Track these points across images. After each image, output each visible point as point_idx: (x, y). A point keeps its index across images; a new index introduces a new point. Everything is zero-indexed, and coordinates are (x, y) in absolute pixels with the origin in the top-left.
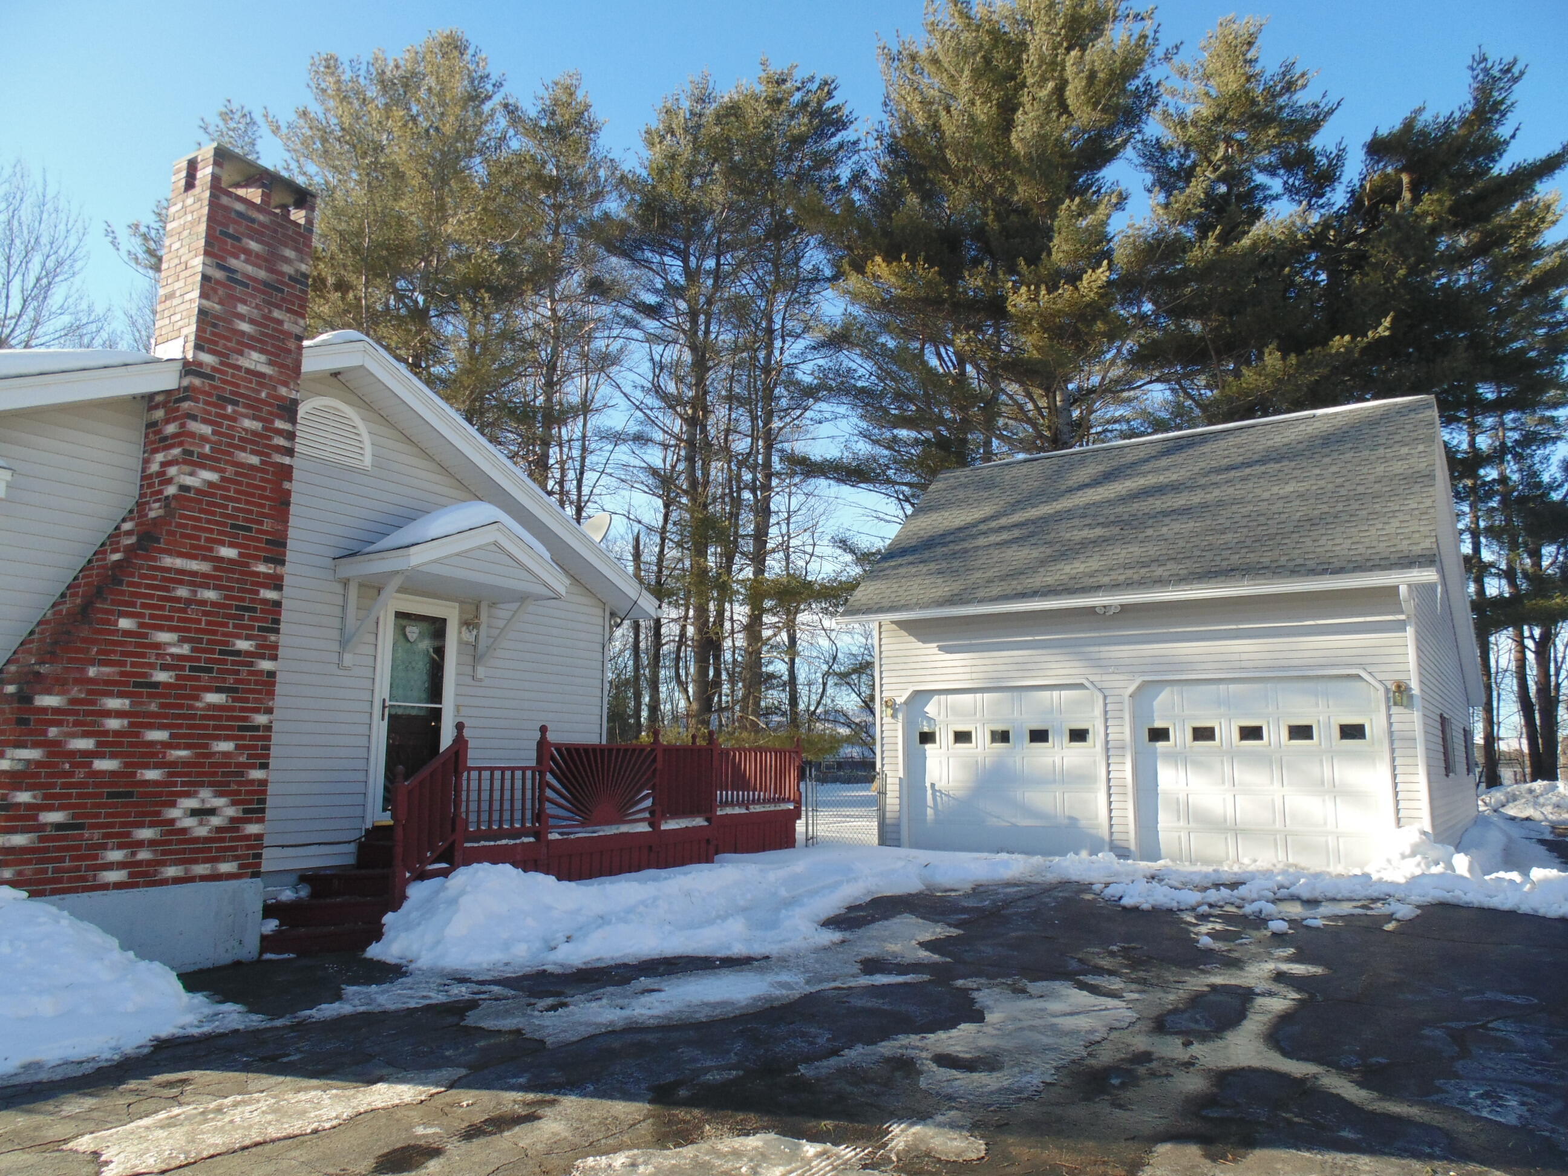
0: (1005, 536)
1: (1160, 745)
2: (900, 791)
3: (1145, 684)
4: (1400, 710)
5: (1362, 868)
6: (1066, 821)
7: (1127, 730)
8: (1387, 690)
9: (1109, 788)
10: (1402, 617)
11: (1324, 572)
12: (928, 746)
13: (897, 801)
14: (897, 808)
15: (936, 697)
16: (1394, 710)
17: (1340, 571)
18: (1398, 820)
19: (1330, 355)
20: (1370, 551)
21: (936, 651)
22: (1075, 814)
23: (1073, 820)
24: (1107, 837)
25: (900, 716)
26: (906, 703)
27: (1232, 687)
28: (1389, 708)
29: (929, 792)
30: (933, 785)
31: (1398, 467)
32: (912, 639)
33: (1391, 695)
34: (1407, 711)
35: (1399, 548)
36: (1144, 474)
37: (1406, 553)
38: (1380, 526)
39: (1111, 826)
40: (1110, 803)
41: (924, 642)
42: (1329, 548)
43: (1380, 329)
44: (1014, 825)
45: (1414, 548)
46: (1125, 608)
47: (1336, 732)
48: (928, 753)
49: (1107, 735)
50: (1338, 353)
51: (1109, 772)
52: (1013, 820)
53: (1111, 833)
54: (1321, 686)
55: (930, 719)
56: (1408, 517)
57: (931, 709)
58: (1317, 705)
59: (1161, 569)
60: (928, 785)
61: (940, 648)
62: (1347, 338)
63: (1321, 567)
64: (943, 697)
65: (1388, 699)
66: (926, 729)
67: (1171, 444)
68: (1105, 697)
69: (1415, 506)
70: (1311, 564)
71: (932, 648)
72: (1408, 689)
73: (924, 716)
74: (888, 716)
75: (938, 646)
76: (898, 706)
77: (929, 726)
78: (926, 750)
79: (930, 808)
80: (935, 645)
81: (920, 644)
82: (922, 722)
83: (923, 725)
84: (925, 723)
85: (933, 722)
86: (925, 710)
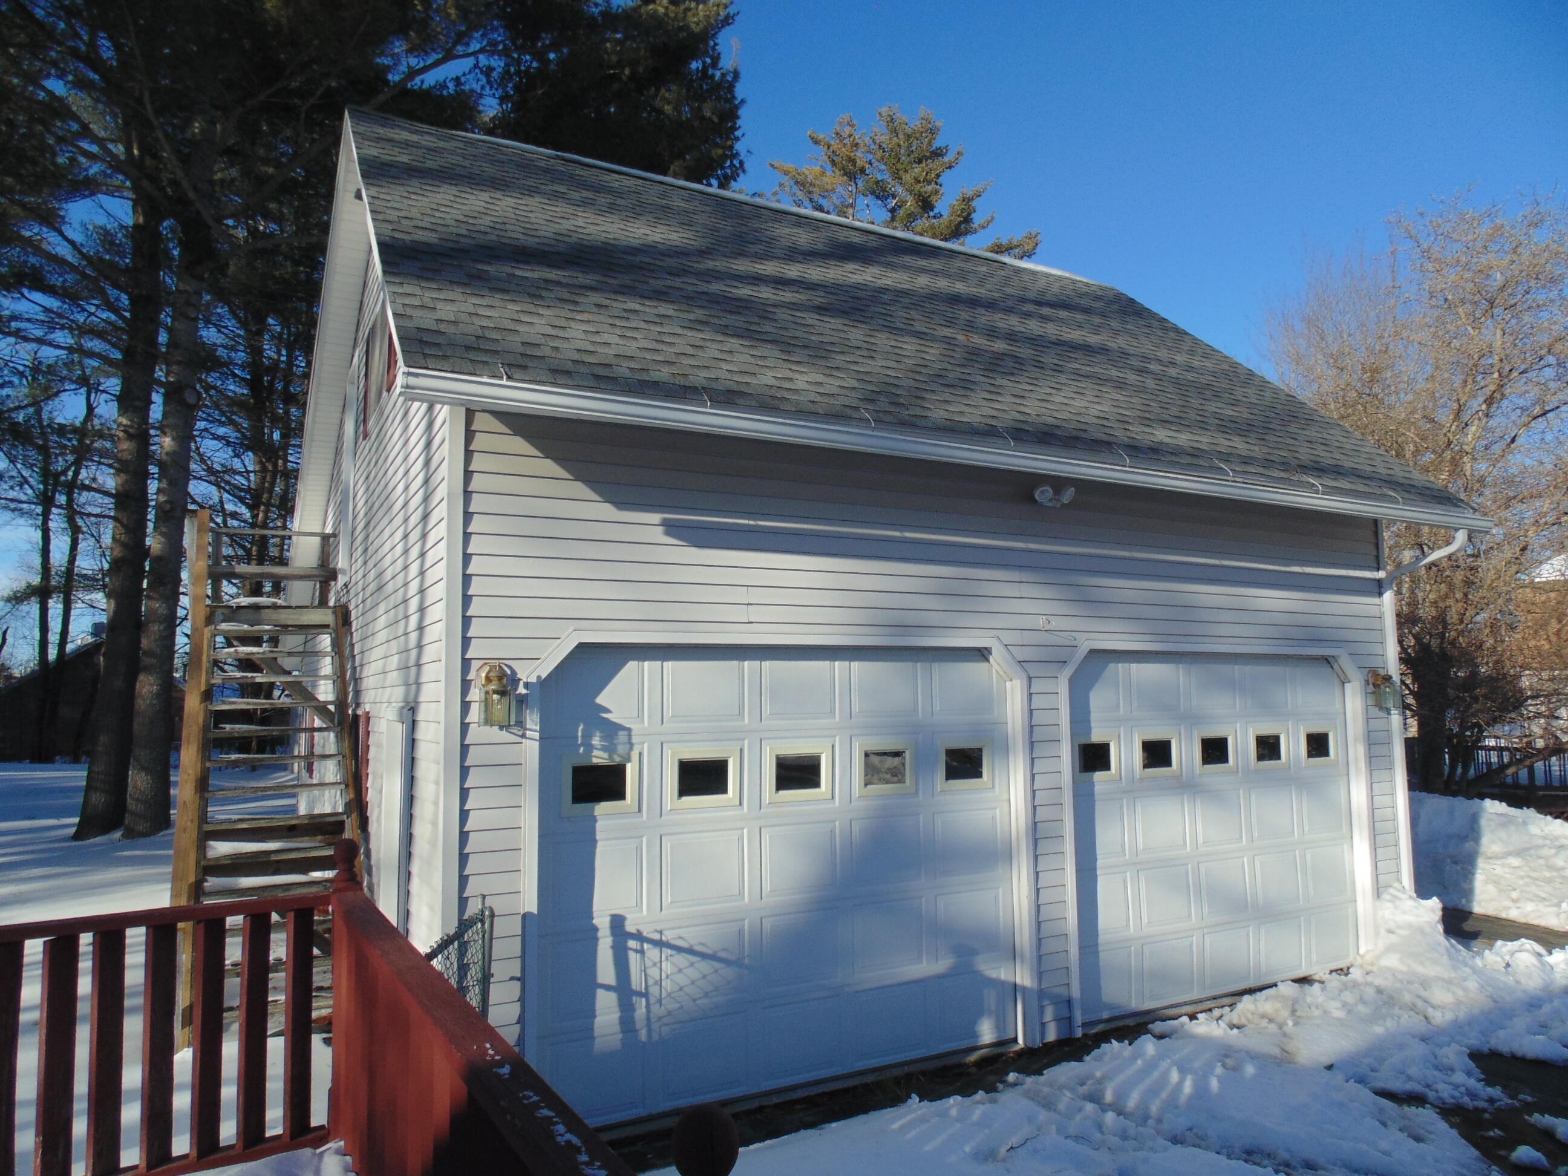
2: (524, 955)
12: (602, 809)
13: (515, 989)
15: (632, 665)
21: (658, 534)
26: (544, 684)
29: (605, 940)
30: (617, 922)
32: (580, 489)
41: (621, 504)
48: (599, 826)
55: (612, 730)
57: (616, 698)
60: (601, 921)
61: (671, 528)
64: (651, 665)
66: (599, 758)
68: (1029, 680)
71: (645, 527)
73: (597, 718)
74: (489, 721)
75: (665, 523)
76: (522, 690)
77: (610, 749)
78: (594, 820)
79: (608, 988)
80: (656, 518)
81: (608, 511)
82: (588, 736)
83: (590, 747)
84: (596, 741)
85: (622, 736)
86: (601, 700)
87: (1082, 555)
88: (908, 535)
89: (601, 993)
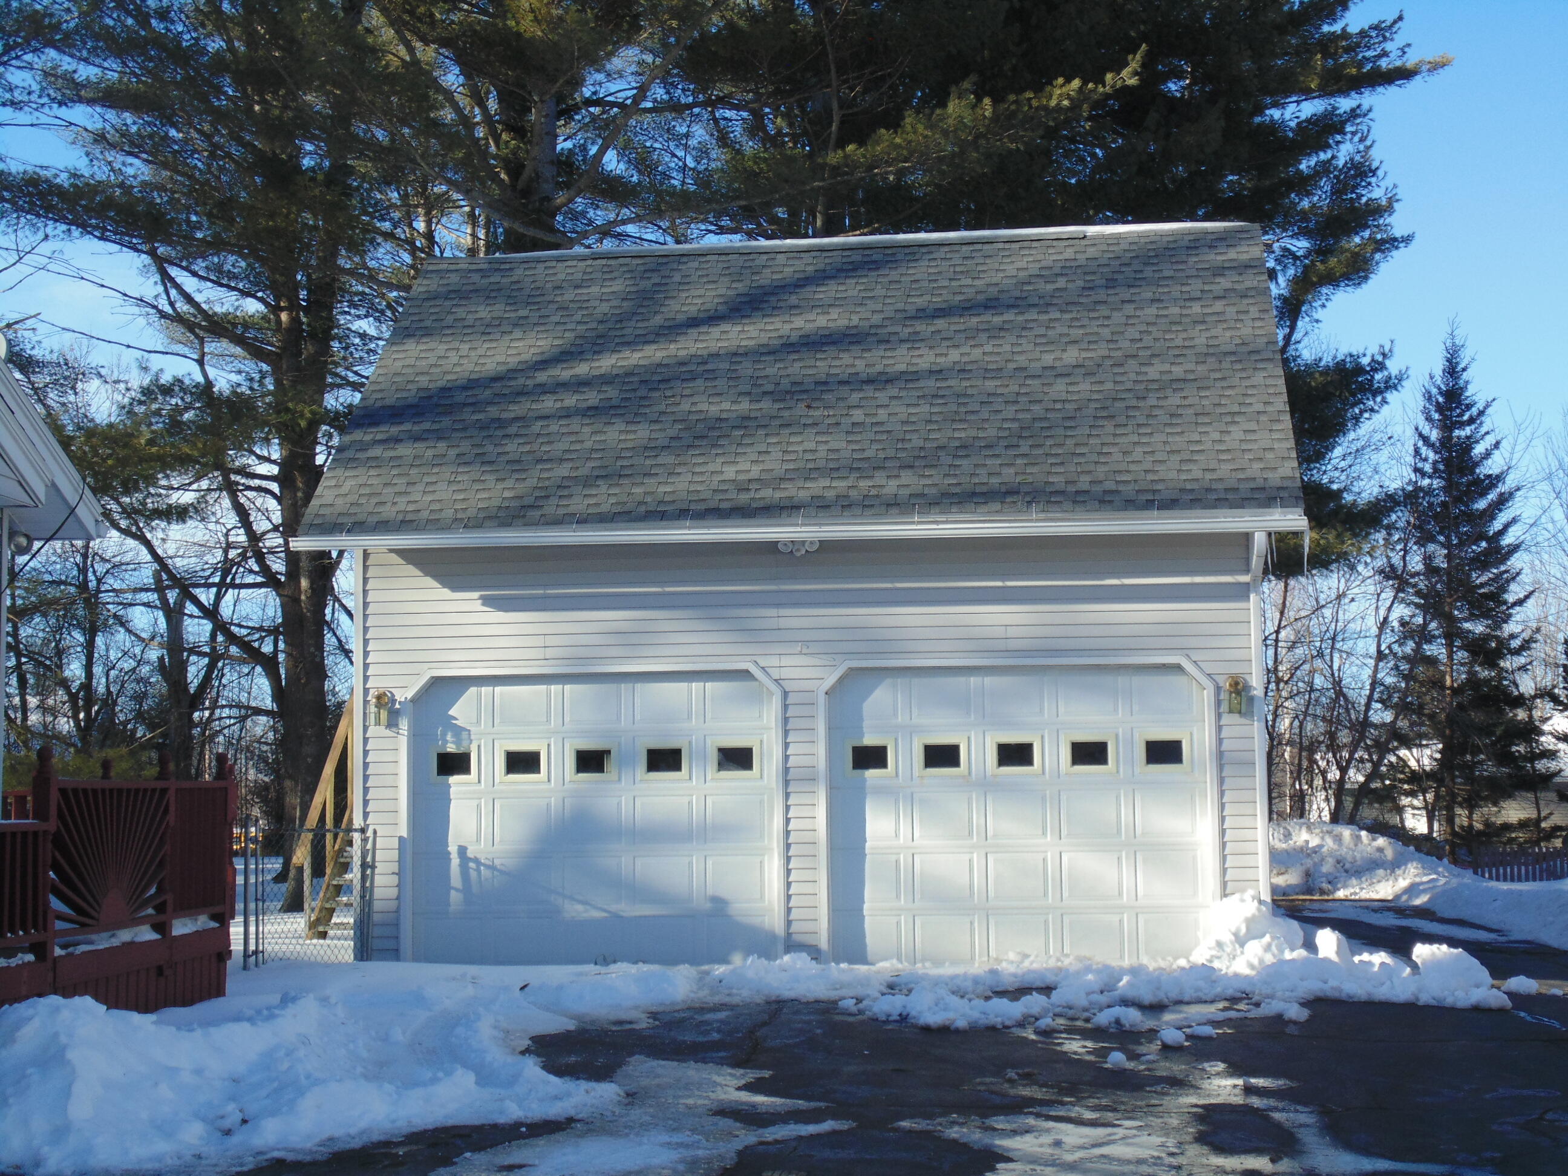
0: (571, 400)
1: (871, 774)
2: (401, 861)
3: (852, 673)
4: (1235, 718)
5: (1187, 958)
6: (709, 905)
7: (821, 750)
8: (1218, 689)
9: (788, 846)
10: (1245, 578)
11: (1149, 505)
12: (454, 779)
13: (395, 880)
14: (394, 892)
15: (473, 690)
16: (1226, 719)
17: (1170, 504)
18: (1224, 884)
19: (1046, 108)
20: (1209, 476)
21: (478, 605)
22: (723, 893)
23: (719, 904)
24: (779, 927)
25: (404, 725)
26: (414, 700)
27: (988, 681)
28: (1219, 716)
29: (455, 861)
30: (462, 850)
31: (1225, 337)
32: (429, 581)
33: (1224, 696)
34: (1243, 721)
35: (1248, 474)
36: (825, 308)
37: (1260, 483)
38: (1216, 436)
39: (789, 910)
40: (788, 872)
41: (454, 588)
42: (1147, 466)
43: (1125, 73)
44: (616, 916)
45: (1270, 475)
46: (826, 547)
47: (1141, 752)
48: (453, 790)
49: (786, 758)
50: (1059, 108)
51: (788, 821)
52: (614, 907)
53: (789, 923)
54: (1122, 681)
55: (458, 731)
56: (1253, 426)
57: (461, 711)
58: (1116, 710)
59: (893, 483)
60: (453, 849)
61: (487, 601)
62: (1076, 83)
63: (1145, 497)
64: (485, 690)
65: (1218, 703)
66: (451, 748)
67: (856, 257)
68: (785, 694)
69: (1260, 407)
70: (1128, 490)
71: (469, 601)
72: (1247, 687)
73: (449, 723)
74: (378, 723)
75: (481, 597)
76: (397, 706)
77: (458, 743)
78: (449, 786)
79: (457, 890)
80: (476, 595)
81: (446, 593)
82: (444, 735)
83: (446, 742)
84: (449, 737)
85: (464, 735)
86: (451, 712)
87: (822, 591)
88: (668, 589)
89: (453, 893)
